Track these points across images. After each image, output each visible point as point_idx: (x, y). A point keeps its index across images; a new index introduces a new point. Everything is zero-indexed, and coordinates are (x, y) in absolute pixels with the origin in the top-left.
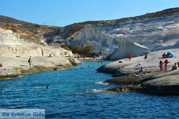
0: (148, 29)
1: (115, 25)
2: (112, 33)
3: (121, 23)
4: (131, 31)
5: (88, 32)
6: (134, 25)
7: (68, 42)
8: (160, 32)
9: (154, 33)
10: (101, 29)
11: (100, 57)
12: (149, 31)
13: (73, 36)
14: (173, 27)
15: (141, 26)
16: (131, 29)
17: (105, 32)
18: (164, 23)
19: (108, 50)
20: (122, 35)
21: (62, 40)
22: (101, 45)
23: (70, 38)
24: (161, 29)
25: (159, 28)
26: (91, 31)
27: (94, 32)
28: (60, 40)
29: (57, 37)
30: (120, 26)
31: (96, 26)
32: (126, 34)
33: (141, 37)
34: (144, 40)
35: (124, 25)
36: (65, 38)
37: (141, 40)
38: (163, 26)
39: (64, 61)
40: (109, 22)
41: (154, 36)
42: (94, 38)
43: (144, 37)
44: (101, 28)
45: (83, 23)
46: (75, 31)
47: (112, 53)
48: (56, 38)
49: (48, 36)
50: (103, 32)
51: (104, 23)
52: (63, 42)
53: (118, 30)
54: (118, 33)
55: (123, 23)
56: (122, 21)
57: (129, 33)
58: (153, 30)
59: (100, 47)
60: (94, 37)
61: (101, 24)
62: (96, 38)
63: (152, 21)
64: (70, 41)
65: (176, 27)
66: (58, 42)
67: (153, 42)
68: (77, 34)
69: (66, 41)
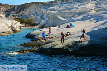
0: (70, 8)
1: (50, 5)
2: (47, 10)
4: (59, 9)
5: (32, 9)
6: (62, 5)
7: (20, 16)
8: (76, 9)
9: (72, 10)
10: (41, 7)
11: (38, 26)
12: (69, 9)
13: (23, 12)
14: (85, 6)
16: (59, 8)
17: (43, 9)
18: (80, 4)
19: (43, 21)
20: (54, 11)
21: (16, 15)
23: (21, 13)
24: (77, 8)
25: (76, 7)
27: (36, 9)
30: (53, 5)
31: (38, 5)
32: (56, 11)
33: (64, 13)
34: (66, 15)
35: (56, 5)
36: (18, 13)
37: (64, 15)
38: (79, 5)
39: (7, 30)
40: (47, 3)
41: (72, 13)
43: (66, 13)
45: (31, 3)
46: (25, 8)
47: (45, 23)
48: (12, 13)
49: (7, 11)
50: (42, 10)
51: (43, 4)
52: (16, 16)
53: (51, 8)
54: (51, 10)
55: (55, 3)
56: (55, 2)
58: (72, 9)
59: (39, 20)
61: (41, 4)
62: (38, 13)
63: (73, 2)
64: (21, 15)
65: (86, 6)
66: (13, 16)
67: (72, 16)
68: (26, 11)
69: (19, 15)
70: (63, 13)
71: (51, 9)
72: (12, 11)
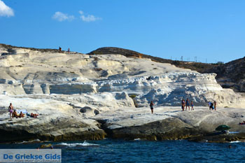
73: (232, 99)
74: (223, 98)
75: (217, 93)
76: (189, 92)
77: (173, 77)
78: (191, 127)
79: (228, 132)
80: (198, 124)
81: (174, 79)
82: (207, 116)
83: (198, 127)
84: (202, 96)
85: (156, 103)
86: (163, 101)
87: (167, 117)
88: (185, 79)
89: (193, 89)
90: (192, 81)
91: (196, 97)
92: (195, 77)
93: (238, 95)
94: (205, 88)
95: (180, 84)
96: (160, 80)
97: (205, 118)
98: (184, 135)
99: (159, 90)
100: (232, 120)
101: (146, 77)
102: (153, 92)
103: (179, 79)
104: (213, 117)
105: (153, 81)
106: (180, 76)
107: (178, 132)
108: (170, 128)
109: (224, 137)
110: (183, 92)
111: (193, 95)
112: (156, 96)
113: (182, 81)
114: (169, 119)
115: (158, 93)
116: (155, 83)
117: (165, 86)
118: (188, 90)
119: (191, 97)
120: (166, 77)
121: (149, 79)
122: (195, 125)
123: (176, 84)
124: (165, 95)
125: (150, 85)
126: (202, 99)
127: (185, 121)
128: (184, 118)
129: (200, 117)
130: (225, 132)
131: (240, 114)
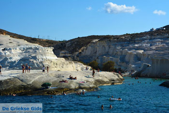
1: (130, 41)
2: (130, 49)
3: (137, 39)
4: (154, 47)
6: (154, 41)
7: (75, 57)
10: (116, 45)
11: (127, 74)
13: (80, 51)
15: (162, 42)
16: (151, 45)
19: (133, 66)
20: (143, 51)
21: (69, 55)
22: (119, 61)
23: (77, 53)
26: (104, 46)
27: (107, 47)
28: (66, 55)
29: (63, 52)
31: (110, 41)
35: (142, 40)
36: (72, 52)
40: (123, 37)
42: (107, 54)
44: (116, 43)
46: (83, 46)
51: (118, 39)
52: (70, 56)
53: (136, 45)
54: (138, 49)
55: (138, 39)
57: (151, 50)
60: (108, 52)
61: (115, 40)
62: (110, 53)
64: (78, 56)
66: (64, 57)
68: (86, 49)
69: (73, 55)
70: (167, 54)
71: (136, 48)
72: (58, 49)
73: (63, 65)
74: (57, 64)
75: (52, 61)
76: (32, 60)
77: (22, 49)
78: (26, 84)
79: (50, 88)
80: (31, 83)
81: (23, 50)
82: (39, 77)
83: (30, 84)
84: (41, 62)
85: (8, 68)
86: (12, 66)
87: (9, 77)
88: (31, 51)
89: (35, 58)
90: (35, 52)
91: (37, 64)
92: (38, 49)
93: (68, 62)
94: (44, 57)
95: (27, 54)
96: (13, 51)
97: (37, 78)
98: (19, 90)
99: (11, 58)
100: (56, 79)
101: (1, 49)
102: (6, 59)
103: (26, 50)
104: (43, 77)
105: (6, 51)
106: (27, 49)
107: (15, 88)
108: (9, 86)
109: (46, 91)
110: (28, 60)
111: (35, 62)
112: (8, 63)
113: (29, 52)
114: (10, 79)
115: (9, 60)
116: (8, 53)
117: (15, 55)
118: (31, 59)
119: (33, 63)
120: (18, 49)
121: (3, 50)
122: (29, 83)
123: (24, 54)
124: (15, 61)
125: (4, 54)
126: (41, 65)
127: (22, 81)
128: (21, 78)
129: (34, 78)
130: (48, 88)
131: (62, 75)
